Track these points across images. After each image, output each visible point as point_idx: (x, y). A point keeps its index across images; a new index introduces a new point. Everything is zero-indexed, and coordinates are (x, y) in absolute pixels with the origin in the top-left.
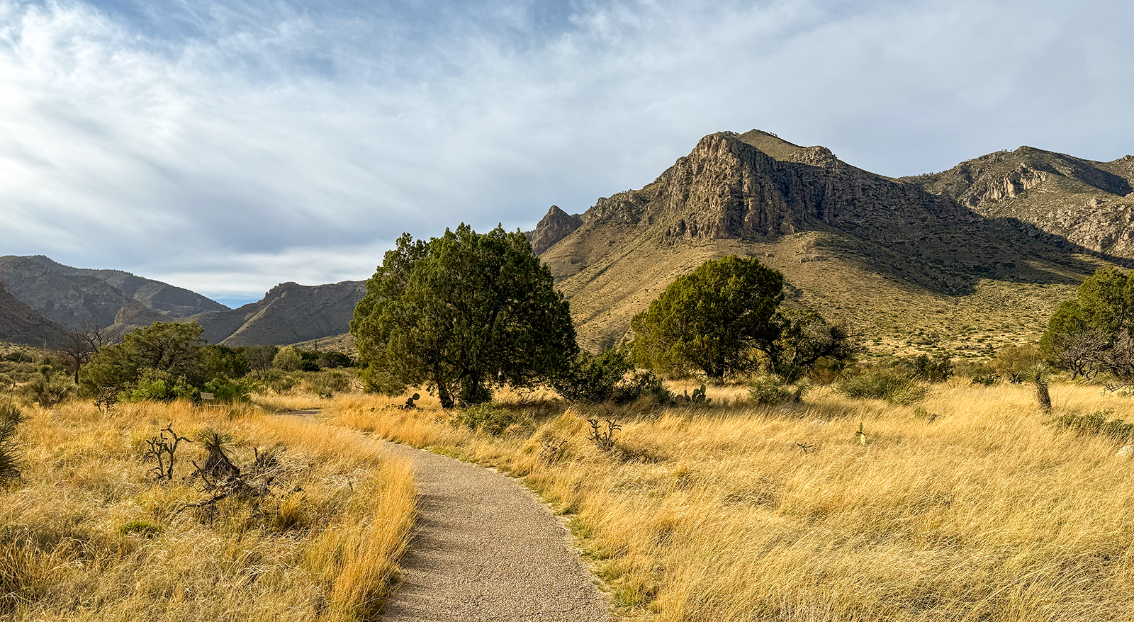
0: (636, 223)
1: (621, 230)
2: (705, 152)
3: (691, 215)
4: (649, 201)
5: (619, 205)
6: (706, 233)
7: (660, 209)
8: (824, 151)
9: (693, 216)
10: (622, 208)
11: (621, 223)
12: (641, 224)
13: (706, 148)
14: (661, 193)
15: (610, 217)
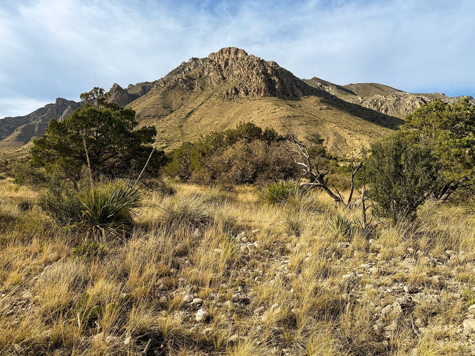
0: (192, 90)
1: (184, 93)
2: (227, 56)
3: (240, 85)
4: (195, 79)
5: (178, 80)
6: (257, 93)
7: (205, 83)
8: (275, 63)
9: (241, 85)
10: (181, 82)
11: (183, 89)
12: (195, 90)
13: (228, 54)
14: (200, 76)
15: (175, 86)
